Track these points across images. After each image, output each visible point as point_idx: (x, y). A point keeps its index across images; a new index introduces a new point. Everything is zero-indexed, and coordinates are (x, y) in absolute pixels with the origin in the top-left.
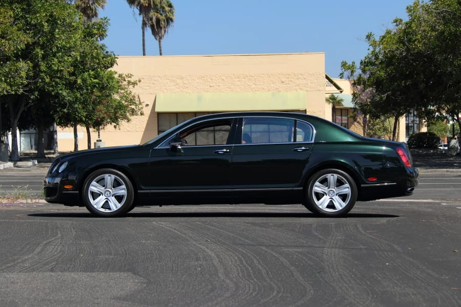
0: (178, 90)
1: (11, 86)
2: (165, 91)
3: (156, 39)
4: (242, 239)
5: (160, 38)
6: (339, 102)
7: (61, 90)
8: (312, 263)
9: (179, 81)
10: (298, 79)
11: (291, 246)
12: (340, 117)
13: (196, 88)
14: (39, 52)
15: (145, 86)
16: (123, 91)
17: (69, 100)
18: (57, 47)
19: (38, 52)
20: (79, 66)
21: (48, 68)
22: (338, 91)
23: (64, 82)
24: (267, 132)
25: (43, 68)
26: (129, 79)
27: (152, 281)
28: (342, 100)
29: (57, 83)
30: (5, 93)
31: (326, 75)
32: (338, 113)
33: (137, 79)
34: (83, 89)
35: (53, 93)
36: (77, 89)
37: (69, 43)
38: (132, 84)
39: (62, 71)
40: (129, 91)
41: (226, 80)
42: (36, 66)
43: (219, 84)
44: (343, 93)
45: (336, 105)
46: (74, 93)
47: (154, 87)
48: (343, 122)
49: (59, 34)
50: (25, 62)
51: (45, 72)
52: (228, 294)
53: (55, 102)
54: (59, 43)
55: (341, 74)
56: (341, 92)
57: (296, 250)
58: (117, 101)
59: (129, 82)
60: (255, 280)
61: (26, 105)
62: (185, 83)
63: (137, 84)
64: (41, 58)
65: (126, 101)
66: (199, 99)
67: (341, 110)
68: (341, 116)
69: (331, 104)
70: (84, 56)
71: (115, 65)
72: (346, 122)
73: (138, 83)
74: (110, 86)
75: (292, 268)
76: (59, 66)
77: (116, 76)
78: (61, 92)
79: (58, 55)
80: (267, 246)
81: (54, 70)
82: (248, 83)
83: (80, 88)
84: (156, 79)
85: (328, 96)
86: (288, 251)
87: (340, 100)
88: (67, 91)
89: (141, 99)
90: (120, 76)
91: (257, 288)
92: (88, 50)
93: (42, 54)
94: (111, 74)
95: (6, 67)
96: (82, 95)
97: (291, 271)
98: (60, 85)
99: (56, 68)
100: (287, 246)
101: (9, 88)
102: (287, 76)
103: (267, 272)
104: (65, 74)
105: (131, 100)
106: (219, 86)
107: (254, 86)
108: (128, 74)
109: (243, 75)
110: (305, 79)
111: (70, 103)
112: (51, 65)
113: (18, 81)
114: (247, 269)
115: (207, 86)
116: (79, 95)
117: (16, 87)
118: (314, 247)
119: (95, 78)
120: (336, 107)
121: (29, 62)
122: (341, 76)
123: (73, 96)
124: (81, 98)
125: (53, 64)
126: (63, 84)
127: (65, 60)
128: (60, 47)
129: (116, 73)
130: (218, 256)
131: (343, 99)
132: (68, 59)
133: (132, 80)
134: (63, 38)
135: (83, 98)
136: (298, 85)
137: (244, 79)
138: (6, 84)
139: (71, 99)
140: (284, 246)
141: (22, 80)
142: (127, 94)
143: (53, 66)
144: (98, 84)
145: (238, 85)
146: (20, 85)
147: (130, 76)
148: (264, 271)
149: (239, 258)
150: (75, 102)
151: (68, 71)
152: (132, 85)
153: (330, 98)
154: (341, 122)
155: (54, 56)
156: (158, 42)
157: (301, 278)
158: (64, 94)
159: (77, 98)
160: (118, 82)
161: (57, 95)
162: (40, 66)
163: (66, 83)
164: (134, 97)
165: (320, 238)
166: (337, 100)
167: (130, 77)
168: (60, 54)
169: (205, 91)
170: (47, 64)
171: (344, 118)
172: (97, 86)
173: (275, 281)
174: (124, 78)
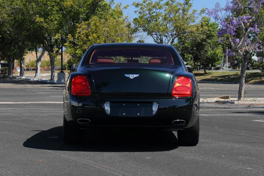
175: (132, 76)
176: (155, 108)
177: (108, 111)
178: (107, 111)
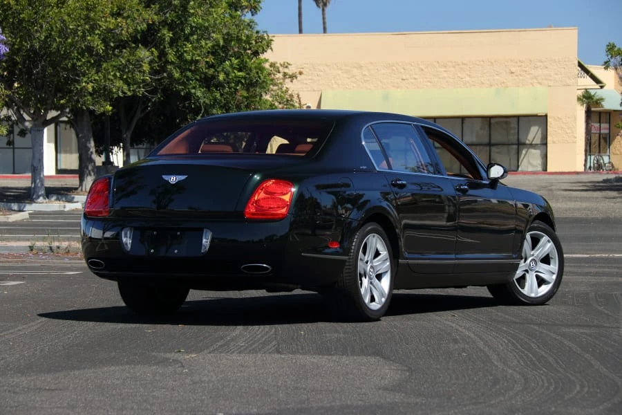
0: (355, 85)
1: (129, 85)
2: (335, 86)
3: (318, 6)
4: (499, 314)
5: (325, 5)
6: (598, 102)
7: (194, 88)
8: (611, 350)
9: (356, 72)
10: (536, 68)
11: (572, 325)
12: (597, 125)
13: (381, 82)
14: (167, 35)
15: (306, 79)
16: (275, 88)
17: (204, 102)
18: (192, 27)
19: (164, 35)
20: (220, 53)
21: (178, 58)
22: (598, 86)
23: (198, 77)
24: (486, 145)
25: (171, 57)
26: (286, 70)
27: (413, 368)
28: (602, 99)
29: (188, 79)
30: (121, 94)
31: (579, 63)
32: (595, 117)
33: (298, 71)
34: (224, 87)
35: (182, 94)
36: (216, 87)
37: (208, 21)
38: (290, 77)
39: (197, 61)
40: (284, 89)
41: (426, 70)
42: (163, 54)
43: (416, 76)
44: (605, 88)
45: (591, 106)
46: (212, 92)
47: (319, 80)
48: (602, 131)
49: (193, 8)
50: (148, 51)
51: (172, 63)
52: (518, 387)
53: (184, 107)
54: (193, 21)
55: (606, 63)
56: (602, 87)
57: (582, 331)
58: (269, 103)
59: (285, 74)
60: (544, 369)
61: (143, 111)
62: (365, 75)
63: (296, 78)
64: (169, 43)
65: (280, 103)
66: (386, 98)
67: (600, 113)
68: (600, 122)
69: (585, 105)
70: (228, 38)
71: (269, 51)
72: (607, 131)
73: (298, 76)
74: (260, 81)
75: (587, 356)
76: (193, 54)
77: (267, 65)
78: (193, 91)
79: (191, 38)
80: (539, 325)
81: (186, 60)
82: (460, 75)
83: (219, 86)
84: (321, 68)
85: (580, 93)
86: (571, 332)
87: (598, 100)
88: (202, 90)
89: (301, 100)
90: (272, 65)
91: (552, 381)
92: (234, 30)
93: (171, 38)
94: (260, 64)
95: (123, 57)
96: (222, 95)
97: (585, 359)
98: (192, 81)
99: (189, 58)
100: (568, 326)
101: (125, 87)
102: (519, 64)
103: (555, 359)
104: (202, 65)
105: (288, 101)
106: (415, 79)
107: (468, 79)
108: (284, 63)
109: (451, 62)
110: (547, 68)
111: (205, 107)
112: (182, 54)
113: (139, 77)
114: (526, 355)
115: (398, 78)
116: (218, 95)
117: (135, 86)
118: (605, 327)
119: (240, 70)
120: (592, 109)
121: (153, 49)
122: (606, 65)
123: (211, 98)
124: (221, 101)
125: (186, 52)
126: (197, 80)
127: (202, 46)
128: (195, 27)
129: (267, 60)
130: (481, 338)
131: (603, 97)
132: (206, 44)
133: (290, 71)
134: (200, 13)
135: (225, 99)
136: (536, 77)
137: (453, 69)
138: (121, 82)
139: (207, 102)
140: (562, 326)
141: (143, 76)
142: (282, 92)
143: (185, 55)
144: (245, 78)
145: (444, 78)
146: (140, 83)
147: (286, 65)
148: (551, 359)
149: (509, 341)
150: (213, 106)
151: (207, 62)
152: (290, 79)
153: (584, 96)
154: (598, 132)
155: (187, 39)
156: (320, 10)
157: (604, 369)
158: (199, 94)
159: (215, 99)
160: (269, 74)
161: (189, 96)
162: (167, 54)
163: (200, 77)
164: (291, 96)
165: (607, 315)
166: (595, 99)
167: (287, 67)
168: (195, 37)
169: (394, 86)
170: (178, 51)
171: (603, 125)
172: (243, 81)
173: (572, 372)
174: (278, 68)
175: (173, 179)
176: (206, 242)
177: (127, 244)
178: (125, 246)
